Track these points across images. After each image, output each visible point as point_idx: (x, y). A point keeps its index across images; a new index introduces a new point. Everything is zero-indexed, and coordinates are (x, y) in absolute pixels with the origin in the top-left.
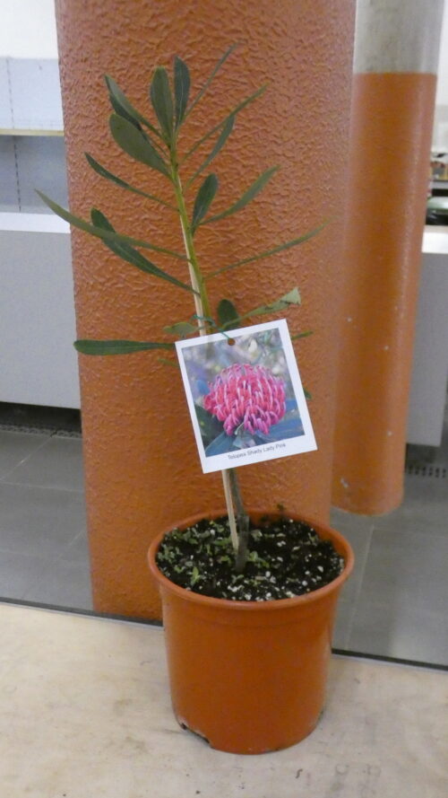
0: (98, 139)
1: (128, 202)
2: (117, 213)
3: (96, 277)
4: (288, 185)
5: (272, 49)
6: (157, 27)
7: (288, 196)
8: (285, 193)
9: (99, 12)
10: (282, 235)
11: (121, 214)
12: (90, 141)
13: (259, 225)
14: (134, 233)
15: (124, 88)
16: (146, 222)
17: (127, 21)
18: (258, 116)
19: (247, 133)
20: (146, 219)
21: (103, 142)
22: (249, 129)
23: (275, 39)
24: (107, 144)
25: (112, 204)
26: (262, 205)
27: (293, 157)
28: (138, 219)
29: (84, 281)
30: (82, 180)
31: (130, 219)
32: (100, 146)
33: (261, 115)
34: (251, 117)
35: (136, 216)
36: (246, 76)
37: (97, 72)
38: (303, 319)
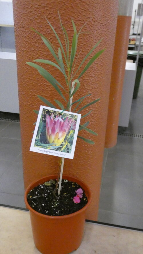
0: (28, 56)
1: (38, 78)
2: (35, 82)
3: (27, 102)
4: (95, 73)
5: (92, 27)
6: (50, 18)
7: (95, 77)
8: (94, 76)
9: (29, 10)
10: (92, 90)
11: (36, 82)
12: (25, 56)
13: (85, 87)
14: (40, 89)
15: (38, 39)
16: (45, 86)
17: (40, 15)
18: (86, 50)
19: (82, 56)
20: (45, 85)
21: (30, 57)
22: (82, 55)
23: (93, 23)
24: (31, 58)
25: (33, 79)
26: (86, 80)
27: (97, 63)
28: (42, 85)
29: (22, 102)
30: (22, 68)
31: (39, 84)
32: (28, 58)
33: (87, 49)
34: (84, 50)
35: (42, 83)
36: (82, 36)
37: (28, 32)
38: (98, 117)
